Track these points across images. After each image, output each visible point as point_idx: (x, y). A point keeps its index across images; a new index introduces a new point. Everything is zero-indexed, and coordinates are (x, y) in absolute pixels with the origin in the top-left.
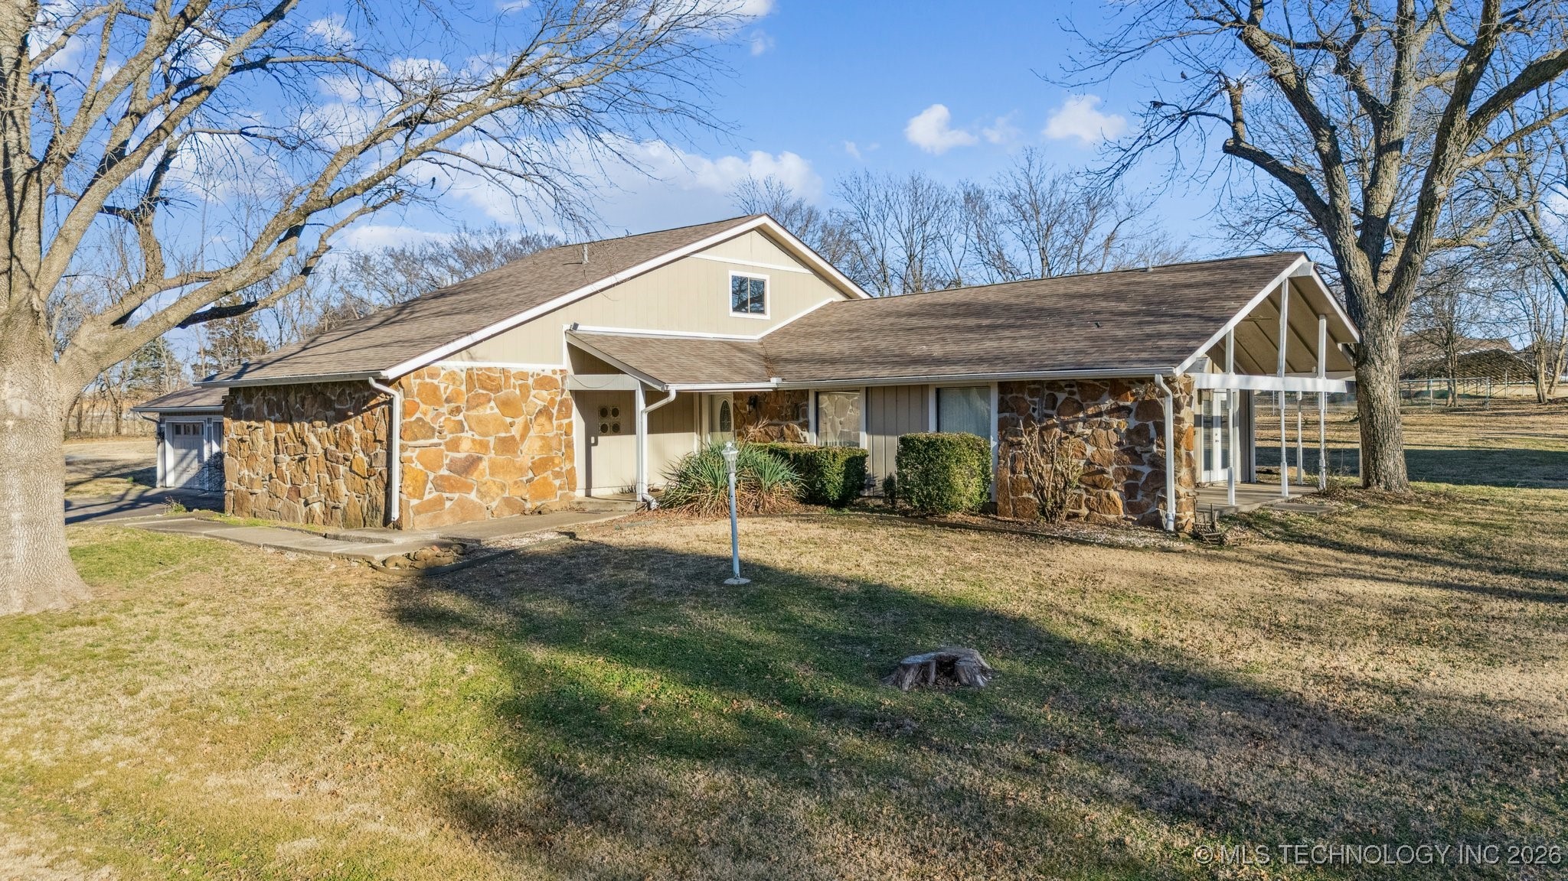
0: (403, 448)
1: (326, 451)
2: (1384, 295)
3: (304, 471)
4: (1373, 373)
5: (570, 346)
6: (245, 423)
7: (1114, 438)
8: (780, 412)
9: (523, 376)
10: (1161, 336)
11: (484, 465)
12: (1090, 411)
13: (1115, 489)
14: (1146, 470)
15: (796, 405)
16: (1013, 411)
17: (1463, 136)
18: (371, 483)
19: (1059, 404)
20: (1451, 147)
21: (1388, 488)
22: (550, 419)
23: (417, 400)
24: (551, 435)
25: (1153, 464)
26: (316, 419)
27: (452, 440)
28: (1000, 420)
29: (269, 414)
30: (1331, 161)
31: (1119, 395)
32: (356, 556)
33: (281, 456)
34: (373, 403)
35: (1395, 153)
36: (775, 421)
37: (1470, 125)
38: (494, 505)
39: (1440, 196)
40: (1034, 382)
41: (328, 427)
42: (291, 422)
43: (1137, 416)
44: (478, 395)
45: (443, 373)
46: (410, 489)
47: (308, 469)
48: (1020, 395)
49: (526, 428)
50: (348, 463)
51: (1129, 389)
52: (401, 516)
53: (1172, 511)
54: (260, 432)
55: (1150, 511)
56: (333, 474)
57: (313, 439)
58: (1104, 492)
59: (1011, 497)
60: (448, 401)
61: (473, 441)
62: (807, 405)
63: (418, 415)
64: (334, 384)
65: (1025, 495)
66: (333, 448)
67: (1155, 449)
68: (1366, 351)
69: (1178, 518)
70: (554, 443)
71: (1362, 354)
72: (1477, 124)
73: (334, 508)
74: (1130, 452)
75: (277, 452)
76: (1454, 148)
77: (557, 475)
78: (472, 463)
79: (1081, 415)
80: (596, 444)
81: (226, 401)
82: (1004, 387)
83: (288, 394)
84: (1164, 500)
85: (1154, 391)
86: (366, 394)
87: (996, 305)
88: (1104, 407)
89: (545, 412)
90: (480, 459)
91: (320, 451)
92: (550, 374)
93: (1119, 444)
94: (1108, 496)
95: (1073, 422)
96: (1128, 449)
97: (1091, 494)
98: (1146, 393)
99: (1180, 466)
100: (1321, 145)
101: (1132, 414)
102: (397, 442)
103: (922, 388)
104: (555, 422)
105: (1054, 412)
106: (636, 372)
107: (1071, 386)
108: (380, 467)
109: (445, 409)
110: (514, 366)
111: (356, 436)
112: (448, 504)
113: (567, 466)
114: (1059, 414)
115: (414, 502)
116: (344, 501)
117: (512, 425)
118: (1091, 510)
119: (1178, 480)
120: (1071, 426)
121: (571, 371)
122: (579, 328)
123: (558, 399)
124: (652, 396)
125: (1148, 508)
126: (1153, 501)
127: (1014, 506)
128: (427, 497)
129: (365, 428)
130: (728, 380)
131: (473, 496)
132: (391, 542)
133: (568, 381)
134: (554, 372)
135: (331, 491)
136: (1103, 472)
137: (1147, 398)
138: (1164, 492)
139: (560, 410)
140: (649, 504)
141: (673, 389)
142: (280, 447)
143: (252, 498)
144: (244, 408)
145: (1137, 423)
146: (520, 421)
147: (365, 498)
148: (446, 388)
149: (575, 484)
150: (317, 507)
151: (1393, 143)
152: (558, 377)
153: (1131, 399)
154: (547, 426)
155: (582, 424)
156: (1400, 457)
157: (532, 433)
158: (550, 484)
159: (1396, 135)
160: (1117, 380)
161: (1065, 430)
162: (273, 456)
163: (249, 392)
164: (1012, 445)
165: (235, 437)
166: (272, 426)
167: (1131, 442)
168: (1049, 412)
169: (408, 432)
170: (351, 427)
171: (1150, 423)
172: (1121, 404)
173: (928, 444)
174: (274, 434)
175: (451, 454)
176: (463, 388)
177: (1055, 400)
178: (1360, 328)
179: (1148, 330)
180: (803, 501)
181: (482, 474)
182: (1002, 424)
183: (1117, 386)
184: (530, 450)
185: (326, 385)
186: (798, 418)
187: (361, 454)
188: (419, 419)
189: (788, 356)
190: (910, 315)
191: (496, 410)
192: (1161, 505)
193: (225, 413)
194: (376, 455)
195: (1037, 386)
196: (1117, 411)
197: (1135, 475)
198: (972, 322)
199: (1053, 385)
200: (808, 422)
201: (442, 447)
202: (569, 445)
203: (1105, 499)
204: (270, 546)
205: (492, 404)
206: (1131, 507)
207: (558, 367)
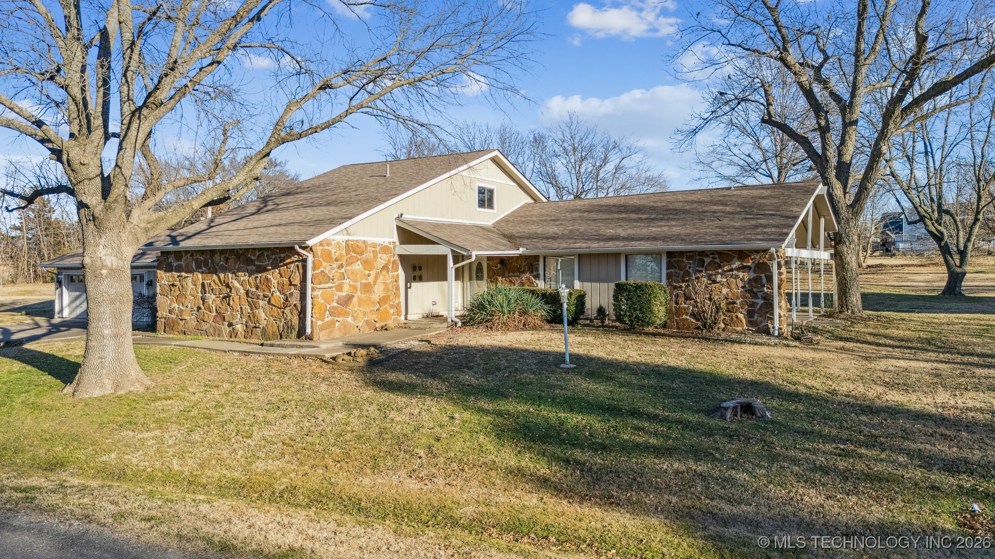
0: (313, 289)
1: (247, 293)
2: (851, 206)
3: (229, 304)
4: (845, 249)
5: (398, 227)
6: (176, 274)
7: (741, 284)
8: (520, 268)
9: (374, 245)
10: (765, 226)
11: (355, 300)
12: (726, 268)
13: (741, 313)
14: (760, 302)
15: (531, 264)
16: (676, 268)
17: (898, 120)
18: (287, 311)
19: (706, 264)
20: (892, 126)
21: (853, 313)
22: (388, 272)
23: (321, 259)
24: (388, 282)
25: (764, 298)
26: (239, 271)
27: (338, 285)
28: (667, 274)
29: (197, 268)
30: (824, 131)
31: (744, 259)
32: (311, 355)
33: (207, 295)
34: (288, 261)
35: (854, 127)
36: (517, 274)
37: (902, 114)
38: (360, 324)
39: (884, 152)
40: (690, 252)
41: (249, 276)
42: (215, 272)
43: (755, 272)
44: (352, 257)
45: (333, 243)
46: (318, 315)
47: (231, 303)
48: (681, 259)
49: (376, 278)
50: (267, 299)
51: (750, 256)
52: (312, 332)
53: (777, 325)
54: (189, 280)
55: (762, 325)
56: (253, 306)
57: (236, 284)
58: (734, 315)
59: (675, 318)
60: (336, 260)
61: (350, 285)
62: (538, 265)
63: (322, 269)
64: (254, 249)
65: (684, 317)
66: (254, 289)
67: (766, 290)
68: (841, 236)
69: (780, 329)
70: (390, 287)
71: (838, 238)
72: (906, 113)
73: (255, 327)
74: (750, 291)
75: (204, 291)
76: (893, 126)
77: (392, 306)
78: (349, 299)
79: (720, 271)
80: (410, 287)
81: (158, 259)
82: (670, 254)
83: (213, 255)
84: (772, 319)
85: (765, 257)
86: (282, 255)
87: (644, 207)
88: (734, 266)
89: (385, 267)
90: (353, 296)
91: (242, 292)
92: (388, 244)
93: (743, 287)
94: (737, 317)
95: (715, 275)
96: (749, 290)
97: (726, 316)
98: (760, 258)
99: (781, 300)
100: (820, 121)
101: (752, 270)
102: (309, 285)
103: (616, 255)
104: (390, 274)
105: (703, 269)
106: (448, 243)
107: (714, 254)
108: (295, 300)
109: (335, 265)
110: (370, 239)
111: (274, 282)
112: (337, 324)
113: (397, 301)
114: (706, 270)
115: (320, 323)
116: (263, 323)
117: (369, 275)
118: (726, 325)
119: (780, 307)
120: (714, 277)
121: (398, 243)
122: (403, 216)
123: (392, 260)
124: (457, 258)
125: (761, 323)
126: (765, 319)
127: (677, 323)
128: (326, 320)
129: (281, 276)
130: (497, 249)
131: (350, 319)
132: (318, 347)
133: (397, 249)
134: (389, 243)
135: (252, 317)
136: (734, 303)
137: (761, 261)
138: (772, 314)
139: (393, 267)
140: (456, 323)
141: (474, 254)
142: (207, 289)
143: (182, 323)
144: (175, 264)
145: (755, 275)
146: (373, 273)
147: (281, 321)
148: (335, 252)
149: (401, 312)
150: (239, 327)
151: (853, 121)
152: (392, 246)
153: (751, 261)
154: (387, 276)
155: (404, 275)
156: (858, 296)
157: (379, 281)
158: (388, 312)
159: (855, 117)
160: (742, 251)
161: (709, 279)
162: (200, 295)
163: (178, 255)
164: (675, 288)
165: (166, 283)
166: (200, 276)
167: (751, 286)
168: (700, 269)
169: (317, 279)
170: (269, 276)
171: (763, 275)
172: (745, 264)
173: (635, 287)
174: (201, 281)
175: (338, 293)
176: (344, 252)
177: (704, 262)
178: (839, 223)
179: (754, 222)
180: (548, 322)
181: (354, 306)
182: (669, 276)
183: (742, 255)
184: (379, 291)
185: (247, 250)
186: (532, 272)
187: (278, 293)
188: (322, 271)
189: (518, 235)
190: (589, 211)
191: (361, 266)
192: (769, 322)
193: (159, 267)
194: (291, 294)
195: (691, 254)
196: (742, 268)
197: (753, 304)
198: (634, 216)
199: (702, 253)
200: (539, 274)
201: (334, 289)
202: (398, 288)
203: (735, 319)
204: (235, 351)
205: (359, 262)
206: (751, 323)
207: (391, 240)
